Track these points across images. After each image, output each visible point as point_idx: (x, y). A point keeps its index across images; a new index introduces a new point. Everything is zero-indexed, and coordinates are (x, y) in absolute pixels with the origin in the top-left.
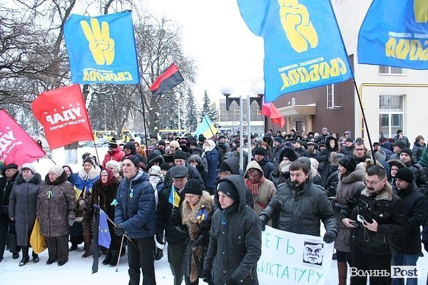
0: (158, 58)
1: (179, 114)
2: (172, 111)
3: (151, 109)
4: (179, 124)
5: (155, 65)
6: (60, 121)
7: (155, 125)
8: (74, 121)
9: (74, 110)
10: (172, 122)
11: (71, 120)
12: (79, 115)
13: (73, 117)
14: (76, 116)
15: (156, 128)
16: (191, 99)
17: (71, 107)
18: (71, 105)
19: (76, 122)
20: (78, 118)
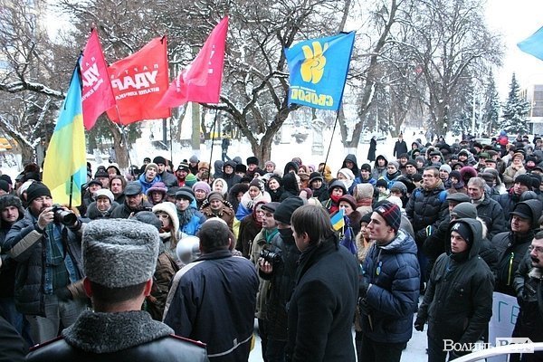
0: (452, 37)
1: (474, 105)
2: (464, 101)
3: (441, 101)
4: (473, 119)
5: (449, 45)
6: (130, 86)
7: (445, 121)
8: (147, 89)
9: (148, 74)
10: (463, 117)
11: (143, 88)
12: (153, 82)
13: (146, 84)
14: (150, 83)
15: (445, 125)
16: (492, 86)
17: (146, 71)
18: (145, 68)
19: (149, 91)
20: (151, 86)
